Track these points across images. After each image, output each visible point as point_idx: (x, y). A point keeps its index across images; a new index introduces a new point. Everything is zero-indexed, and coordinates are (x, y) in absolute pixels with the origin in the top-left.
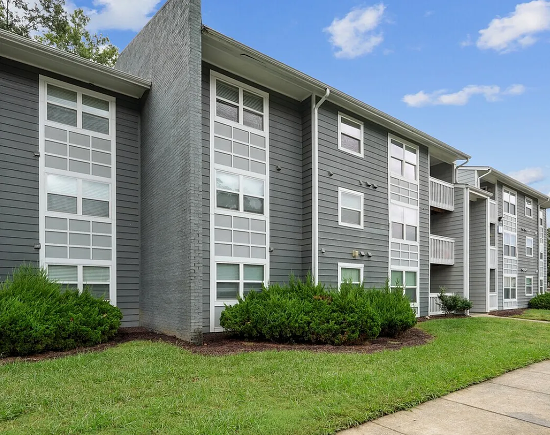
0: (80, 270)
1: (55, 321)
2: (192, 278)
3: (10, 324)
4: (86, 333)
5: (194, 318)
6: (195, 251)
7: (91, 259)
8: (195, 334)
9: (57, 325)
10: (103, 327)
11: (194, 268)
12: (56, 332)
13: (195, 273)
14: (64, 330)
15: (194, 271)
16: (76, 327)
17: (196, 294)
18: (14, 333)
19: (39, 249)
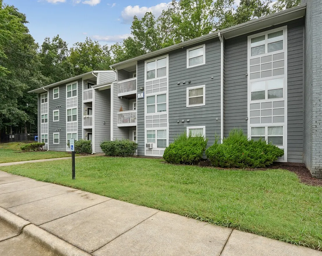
0: (266, 129)
1: (235, 154)
2: (313, 131)
3: (218, 154)
4: (250, 161)
5: (315, 159)
6: (316, 112)
7: (272, 122)
8: (315, 170)
9: (235, 156)
10: (261, 159)
11: (315, 124)
12: (235, 159)
13: (316, 127)
14: (239, 159)
15: (315, 127)
16: (244, 158)
17: (317, 143)
18: (218, 157)
19: (247, 120)
